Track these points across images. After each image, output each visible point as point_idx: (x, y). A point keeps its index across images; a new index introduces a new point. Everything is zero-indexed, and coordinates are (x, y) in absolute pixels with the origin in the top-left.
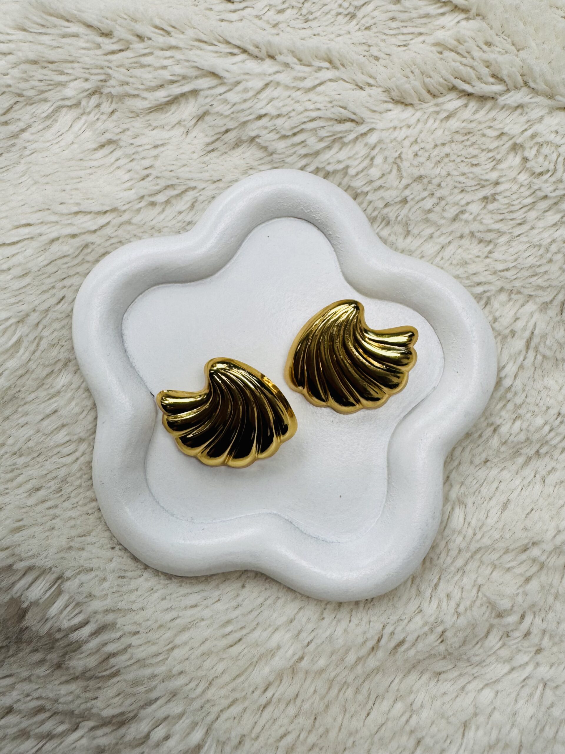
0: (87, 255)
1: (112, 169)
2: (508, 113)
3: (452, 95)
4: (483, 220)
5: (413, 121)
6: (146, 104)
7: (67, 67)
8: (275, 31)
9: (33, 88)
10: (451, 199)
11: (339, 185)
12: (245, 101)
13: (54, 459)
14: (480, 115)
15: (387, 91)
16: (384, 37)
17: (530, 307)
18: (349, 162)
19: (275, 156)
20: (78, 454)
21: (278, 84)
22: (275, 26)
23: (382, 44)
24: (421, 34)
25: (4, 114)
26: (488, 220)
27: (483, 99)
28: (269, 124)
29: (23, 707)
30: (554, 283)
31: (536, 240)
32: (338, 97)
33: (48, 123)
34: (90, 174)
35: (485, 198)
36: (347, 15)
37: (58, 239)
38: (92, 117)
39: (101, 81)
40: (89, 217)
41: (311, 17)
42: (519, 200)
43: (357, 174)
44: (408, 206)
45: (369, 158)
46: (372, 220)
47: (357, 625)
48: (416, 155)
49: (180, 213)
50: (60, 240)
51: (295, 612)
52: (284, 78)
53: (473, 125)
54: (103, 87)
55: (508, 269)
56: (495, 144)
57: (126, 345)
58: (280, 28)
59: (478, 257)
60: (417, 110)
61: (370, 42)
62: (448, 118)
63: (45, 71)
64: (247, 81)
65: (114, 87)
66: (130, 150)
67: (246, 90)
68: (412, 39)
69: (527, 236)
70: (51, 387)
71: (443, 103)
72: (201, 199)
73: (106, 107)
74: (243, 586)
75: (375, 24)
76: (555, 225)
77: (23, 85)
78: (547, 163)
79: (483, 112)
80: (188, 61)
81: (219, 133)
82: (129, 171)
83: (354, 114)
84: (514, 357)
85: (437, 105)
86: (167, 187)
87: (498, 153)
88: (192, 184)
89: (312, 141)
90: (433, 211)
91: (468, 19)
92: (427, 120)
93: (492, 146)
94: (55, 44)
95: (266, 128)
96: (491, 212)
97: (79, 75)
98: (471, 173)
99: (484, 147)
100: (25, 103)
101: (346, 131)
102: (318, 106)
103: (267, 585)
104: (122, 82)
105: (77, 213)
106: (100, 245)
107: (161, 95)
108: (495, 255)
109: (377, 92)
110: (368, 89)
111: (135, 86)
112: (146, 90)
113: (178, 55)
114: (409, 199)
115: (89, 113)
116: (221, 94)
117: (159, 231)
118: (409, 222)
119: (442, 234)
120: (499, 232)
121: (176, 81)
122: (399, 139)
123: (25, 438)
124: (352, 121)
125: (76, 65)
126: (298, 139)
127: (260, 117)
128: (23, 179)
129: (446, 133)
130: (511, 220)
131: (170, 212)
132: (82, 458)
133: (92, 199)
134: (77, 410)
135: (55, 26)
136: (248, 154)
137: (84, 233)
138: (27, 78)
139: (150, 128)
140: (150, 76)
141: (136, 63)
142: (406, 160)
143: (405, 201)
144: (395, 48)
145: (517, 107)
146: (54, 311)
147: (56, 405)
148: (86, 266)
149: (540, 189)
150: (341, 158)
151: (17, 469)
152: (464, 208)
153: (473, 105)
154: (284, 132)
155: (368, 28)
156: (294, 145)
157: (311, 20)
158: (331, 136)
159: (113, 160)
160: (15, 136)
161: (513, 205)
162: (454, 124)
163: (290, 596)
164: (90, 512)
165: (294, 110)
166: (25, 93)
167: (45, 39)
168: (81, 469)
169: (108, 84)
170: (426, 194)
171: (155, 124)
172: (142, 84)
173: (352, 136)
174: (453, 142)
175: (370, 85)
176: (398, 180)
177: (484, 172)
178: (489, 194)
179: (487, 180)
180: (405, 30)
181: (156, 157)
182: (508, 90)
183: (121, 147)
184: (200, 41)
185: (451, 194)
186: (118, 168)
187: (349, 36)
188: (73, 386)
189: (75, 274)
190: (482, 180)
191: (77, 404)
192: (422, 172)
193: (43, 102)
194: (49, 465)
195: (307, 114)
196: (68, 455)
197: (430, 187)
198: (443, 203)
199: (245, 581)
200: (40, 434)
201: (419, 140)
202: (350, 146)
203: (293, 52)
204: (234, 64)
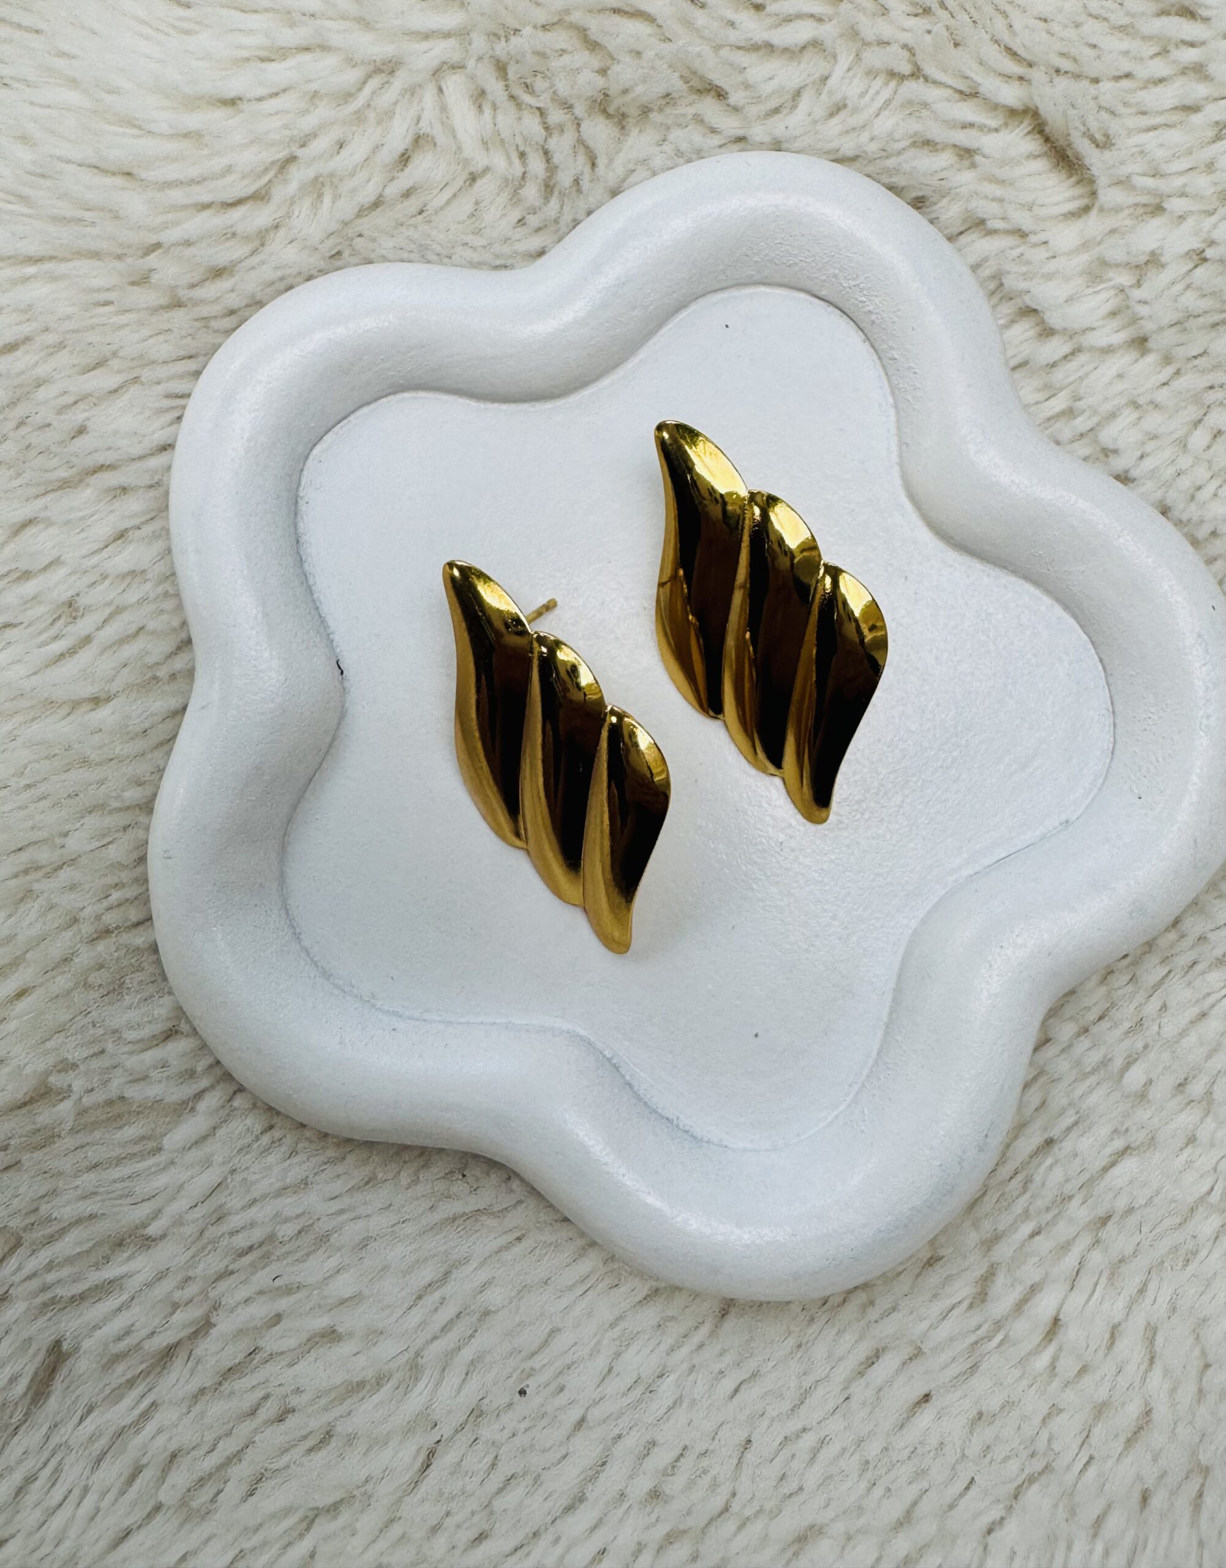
57: (301, 525)
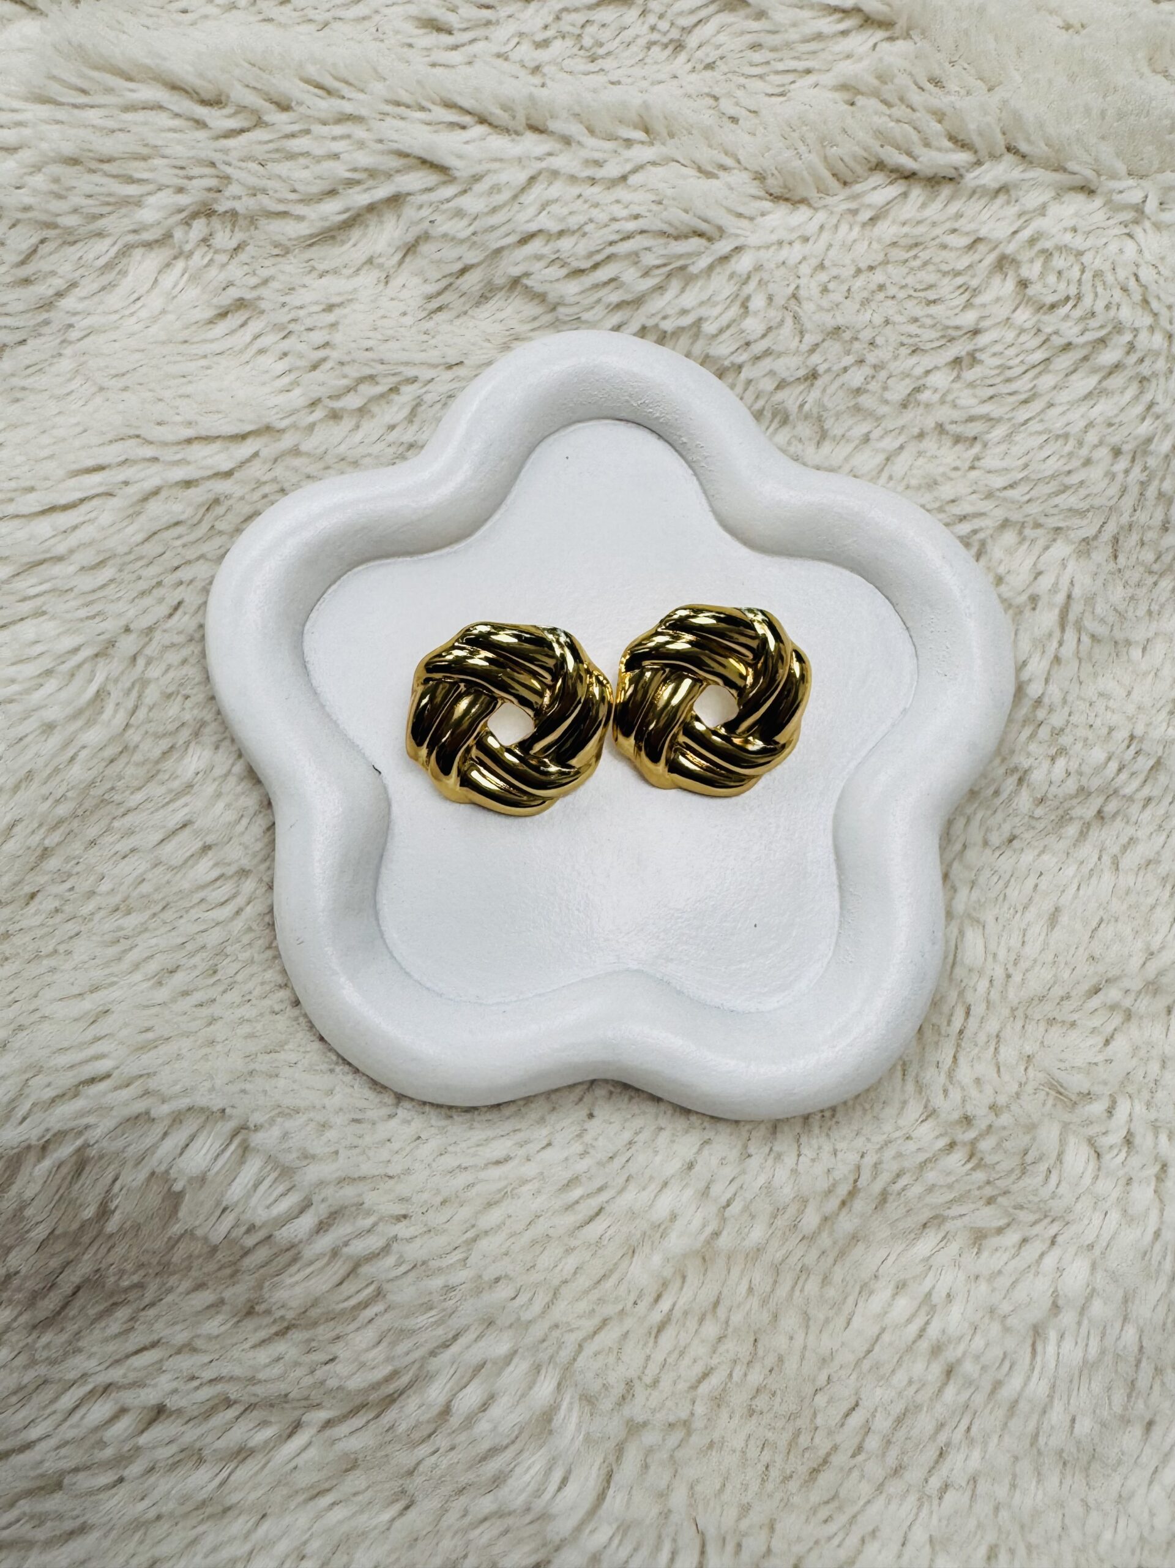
0: (217, 518)
1: (246, 356)
2: (983, 201)
3: (878, 178)
4: (958, 401)
5: (812, 228)
6: (303, 229)
7: (138, 170)
8: (537, 80)
9: (75, 211)
10: (895, 367)
11: (688, 355)
12: (494, 210)
13: (194, 913)
14: (934, 210)
15: (760, 177)
16: (742, 80)
17: (1061, 549)
18: (703, 312)
19: (561, 310)
20: (240, 901)
21: (555, 174)
22: (536, 70)
23: (740, 93)
24: (808, 71)
25: (23, 263)
26: (968, 400)
27: (935, 181)
28: (547, 250)
29: (183, 1403)
30: (1097, 502)
31: (1058, 426)
32: (669, 192)
33: (110, 276)
34: (209, 368)
35: (957, 361)
36: (666, 46)
37: (156, 492)
38: (198, 259)
39: (210, 190)
40: (217, 446)
41: (601, 51)
42: (1020, 358)
43: (721, 331)
44: (819, 383)
45: (738, 303)
46: (758, 415)
47: (813, 1160)
48: (825, 290)
49: (392, 427)
50: (164, 494)
51: (695, 1150)
52: (564, 161)
53: (921, 229)
54: (215, 200)
55: (1011, 486)
56: (965, 261)
58: (544, 75)
59: (956, 469)
60: (816, 209)
61: (717, 91)
62: (873, 220)
63: (97, 178)
64: (495, 171)
65: (240, 198)
66: (283, 317)
67: (495, 189)
68: (793, 82)
69: (1042, 421)
70: (174, 776)
71: (864, 193)
72: (429, 398)
73: (224, 238)
74: (591, 1116)
75: (722, 58)
76: (1088, 396)
77: (56, 206)
78: (1062, 286)
79: (937, 205)
80: (381, 141)
81: (451, 274)
82: (285, 354)
83: (705, 221)
84: (1040, 644)
85: (854, 197)
86: (361, 380)
87: (973, 276)
88: (410, 372)
89: (630, 275)
90: (866, 391)
91: (891, 39)
92: (836, 227)
93: (962, 264)
94: (111, 124)
95: (538, 257)
96: (972, 385)
97: (165, 181)
98: (928, 316)
99: (945, 267)
100: (60, 241)
101: (689, 255)
102: (636, 209)
103: (635, 1109)
104: (254, 188)
105: (189, 441)
106: (242, 498)
107: (332, 210)
108: (989, 462)
109: (739, 179)
110: (721, 174)
111: (278, 195)
112: (301, 201)
113: (359, 132)
114: (821, 369)
115: (191, 254)
116: (448, 201)
117: (355, 464)
118: (825, 414)
119: (887, 432)
120: (991, 419)
121: (358, 182)
122: (791, 262)
123: (131, 879)
124: (701, 235)
125: (157, 162)
126: (602, 274)
127: (525, 240)
128: (73, 385)
129: (875, 246)
130: (1010, 394)
131: (371, 428)
132: (249, 909)
133: (218, 412)
134: (230, 816)
135: (109, 90)
136: (509, 311)
137: (209, 478)
138: (64, 193)
139: (315, 274)
140: (305, 174)
141: (277, 150)
142: (809, 299)
143: (814, 375)
144: (767, 99)
145: (998, 191)
146: (165, 631)
147: (186, 810)
148: (217, 541)
149: (1056, 333)
150: (688, 306)
151: (126, 938)
152: (921, 382)
153: (917, 193)
154: (576, 264)
155: (710, 66)
156: (596, 286)
157: (602, 57)
158: (665, 265)
159: (248, 338)
160: (47, 305)
161: (1010, 368)
162: (887, 230)
163: (681, 1123)
164: (277, 1008)
165: (591, 220)
166: (60, 220)
167: (92, 115)
168: (250, 929)
169: (227, 194)
170: (848, 360)
171: (321, 267)
172: (294, 191)
173: (703, 262)
174: (888, 263)
175: (723, 168)
176: (797, 339)
177: (950, 313)
178: (963, 353)
179: (957, 328)
180: (780, 66)
181: (334, 325)
182: (979, 163)
183: (262, 312)
184: (398, 104)
185: (896, 357)
186: (261, 351)
187: (675, 82)
188: (218, 771)
189: (198, 559)
190: (948, 327)
191: (228, 806)
192: (840, 321)
193: (97, 239)
194: (187, 927)
195: (616, 226)
196: (222, 904)
197: (857, 345)
198: (883, 374)
199: (593, 1104)
200: (161, 868)
201: (827, 263)
202: (699, 284)
203: (577, 115)
204: (467, 143)
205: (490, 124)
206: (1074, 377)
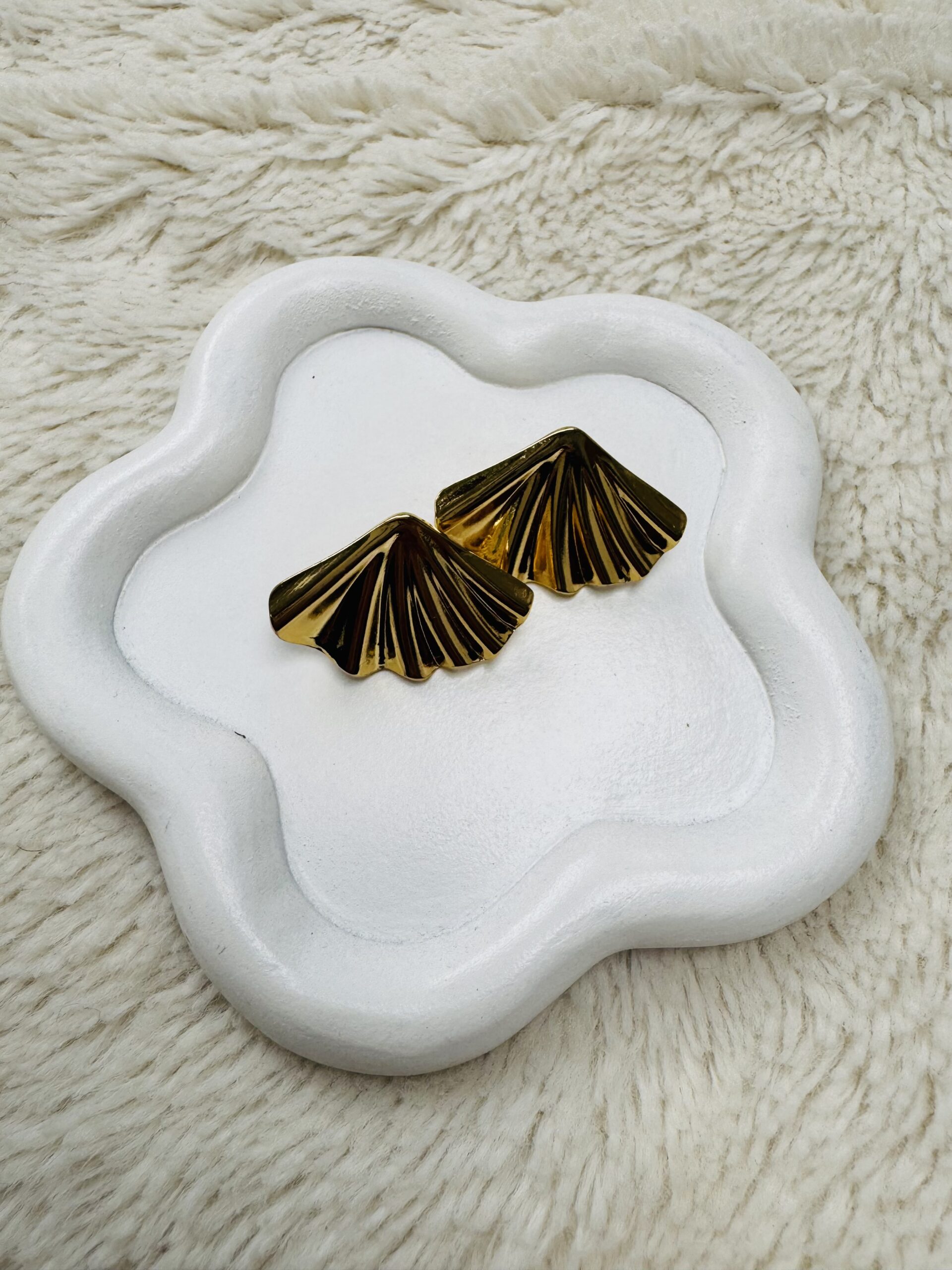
6: (57, 226)
10: (620, 269)
12: (233, 193)
21: (285, 160)
26: (706, 286)
27: (637, 105)
35: (684, 254)
45: (465, 245)
48: (543, 221)
53: (634, 148)
60: (528, 146)
62: (583, 146)
64: (228, 164)
67: (230, 177)
81: (196, 250)
83: (419, 175)
85: (562, 127)
89: (360, 229)
92: (549, 158)
96: (706, 272)
107: (84, 208)
109: (450, 131)
111: (30, 200)
112: (54, 203)
113: (103, 147)
121: (105, 184)
122: (509, 202)
124: (419, 188)
129: (590, 170)
141: (28, 166)
142: (529, 232)
145: (695, 112)
153: (623, 116)
154: (309, 228)
157: (323, 61)
158: (390, 218)
162: (599, 153)
171: (73, 256)
172: (44, 196)
173: (424, 214)
174: (604, 184)
176: (522, 266)
178: (689, 247)
179: (682, 224)
185: (620, 261)
190: (674, 224)
192: (559, 244)
197: (578, 262)
201: (544, 195)
202: (427, 233)
203: (299, 104)
204: (203, 143)
205: (225, 128)
206: (791, 259)
